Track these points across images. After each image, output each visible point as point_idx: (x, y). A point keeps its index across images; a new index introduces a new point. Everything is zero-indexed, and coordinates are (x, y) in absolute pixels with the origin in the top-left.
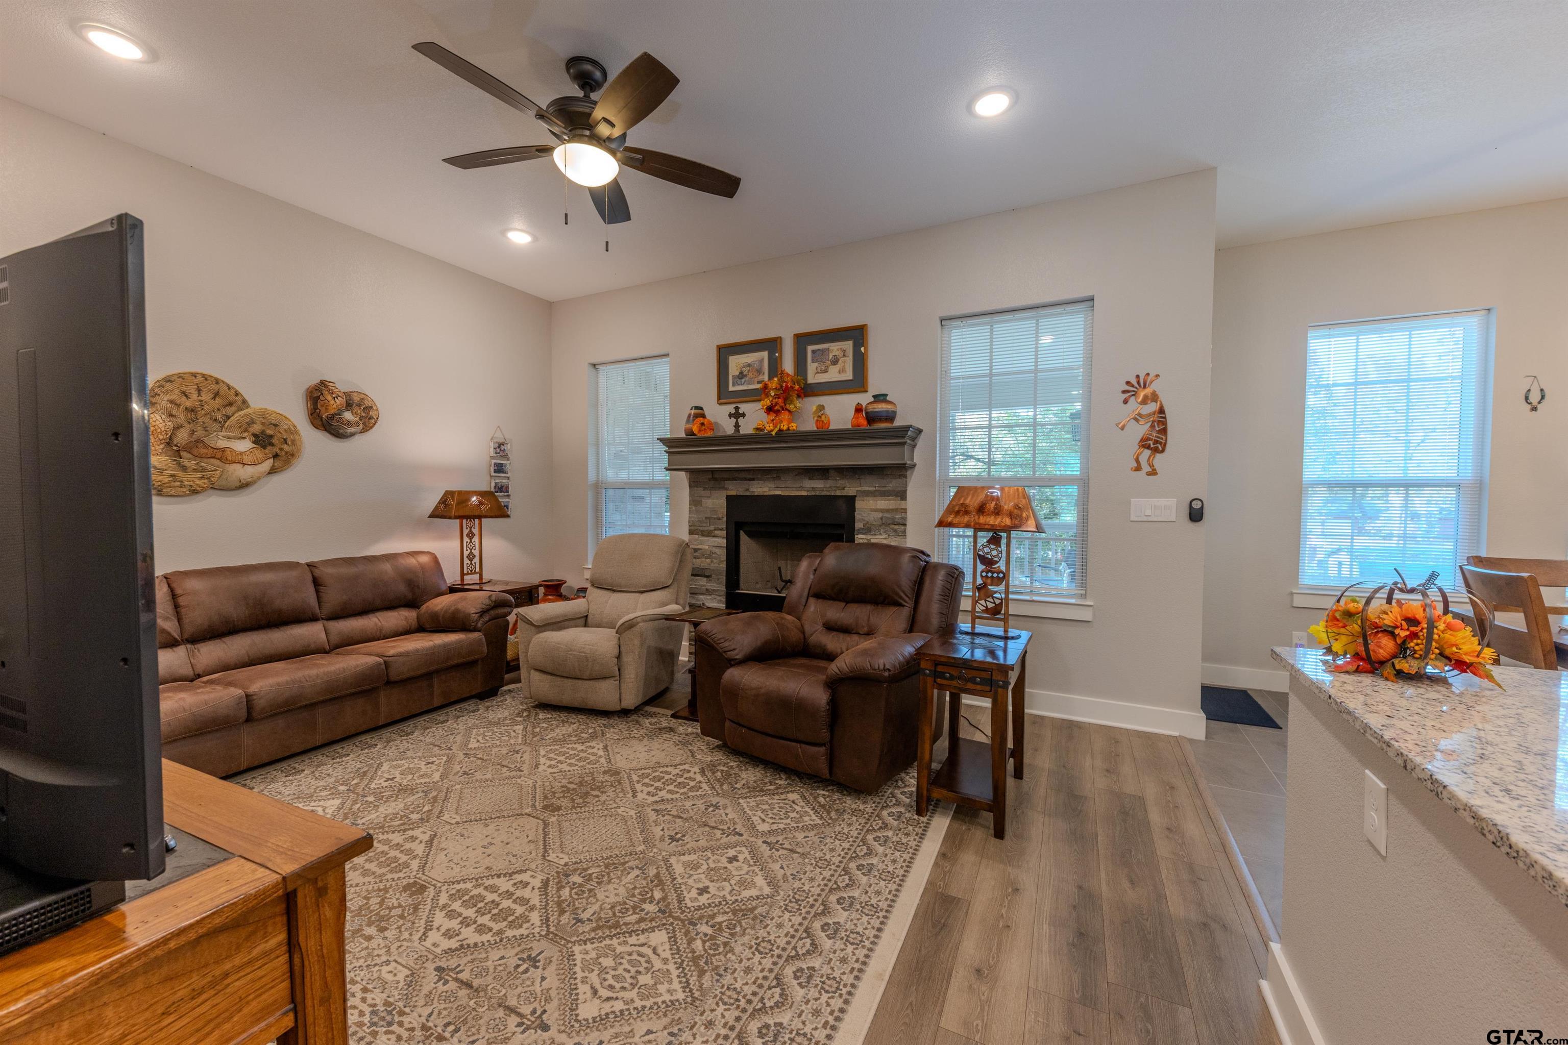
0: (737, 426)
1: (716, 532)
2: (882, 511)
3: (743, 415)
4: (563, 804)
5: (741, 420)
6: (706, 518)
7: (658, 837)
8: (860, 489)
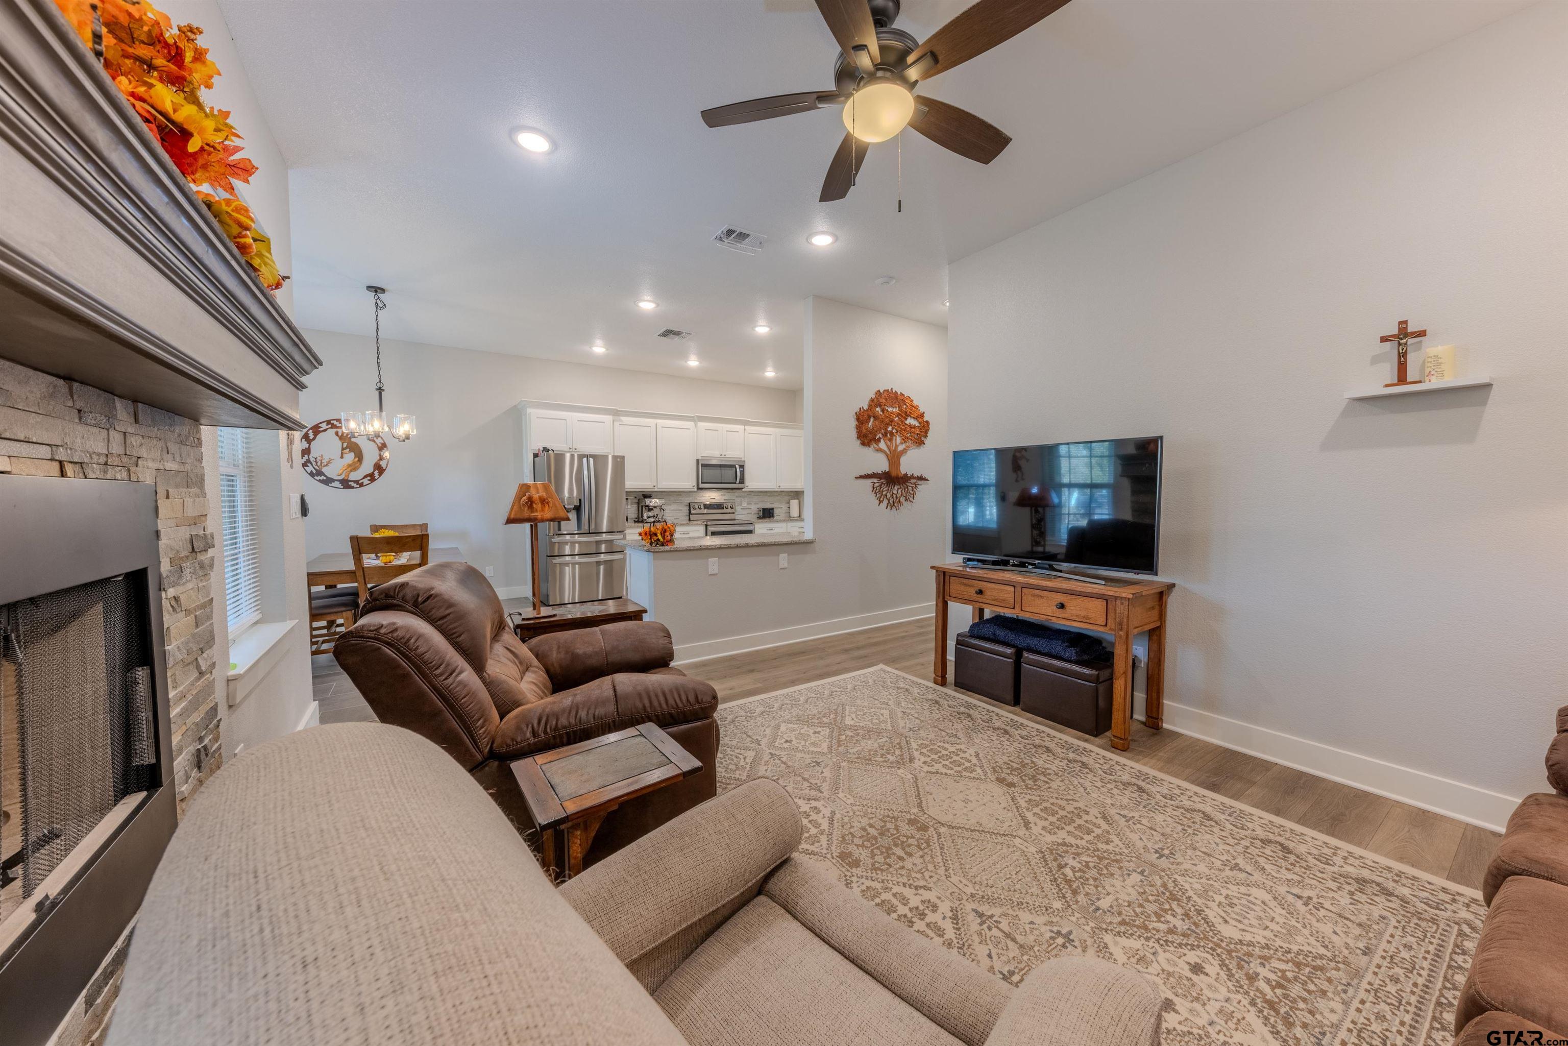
4: (907, 827)
7: (828, 768)
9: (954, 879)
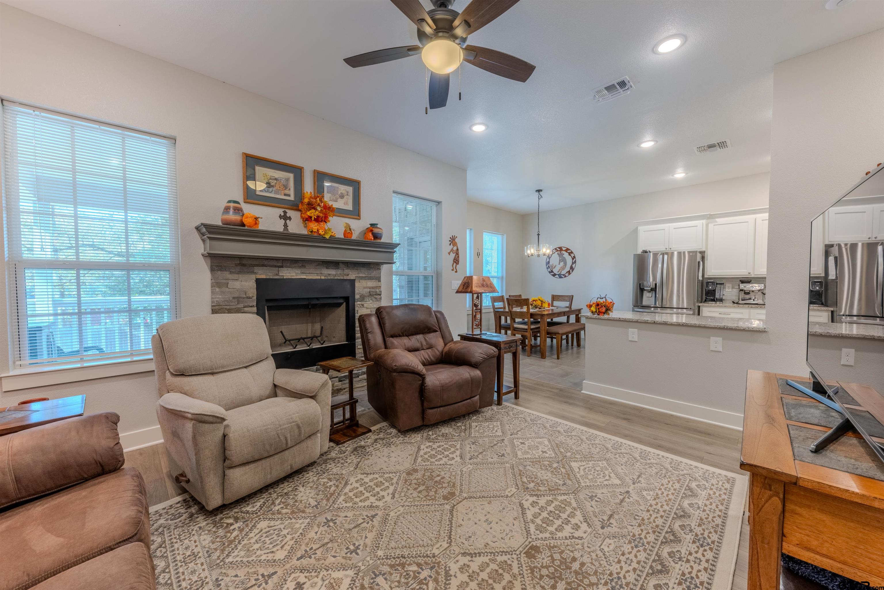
0: (286, 226)
1: (246, 309)
2: (370, 288)
3: (290, 218)
5: (288, 221)
6: (234, 298)
8: (358, 275)
9: (400, 508)
